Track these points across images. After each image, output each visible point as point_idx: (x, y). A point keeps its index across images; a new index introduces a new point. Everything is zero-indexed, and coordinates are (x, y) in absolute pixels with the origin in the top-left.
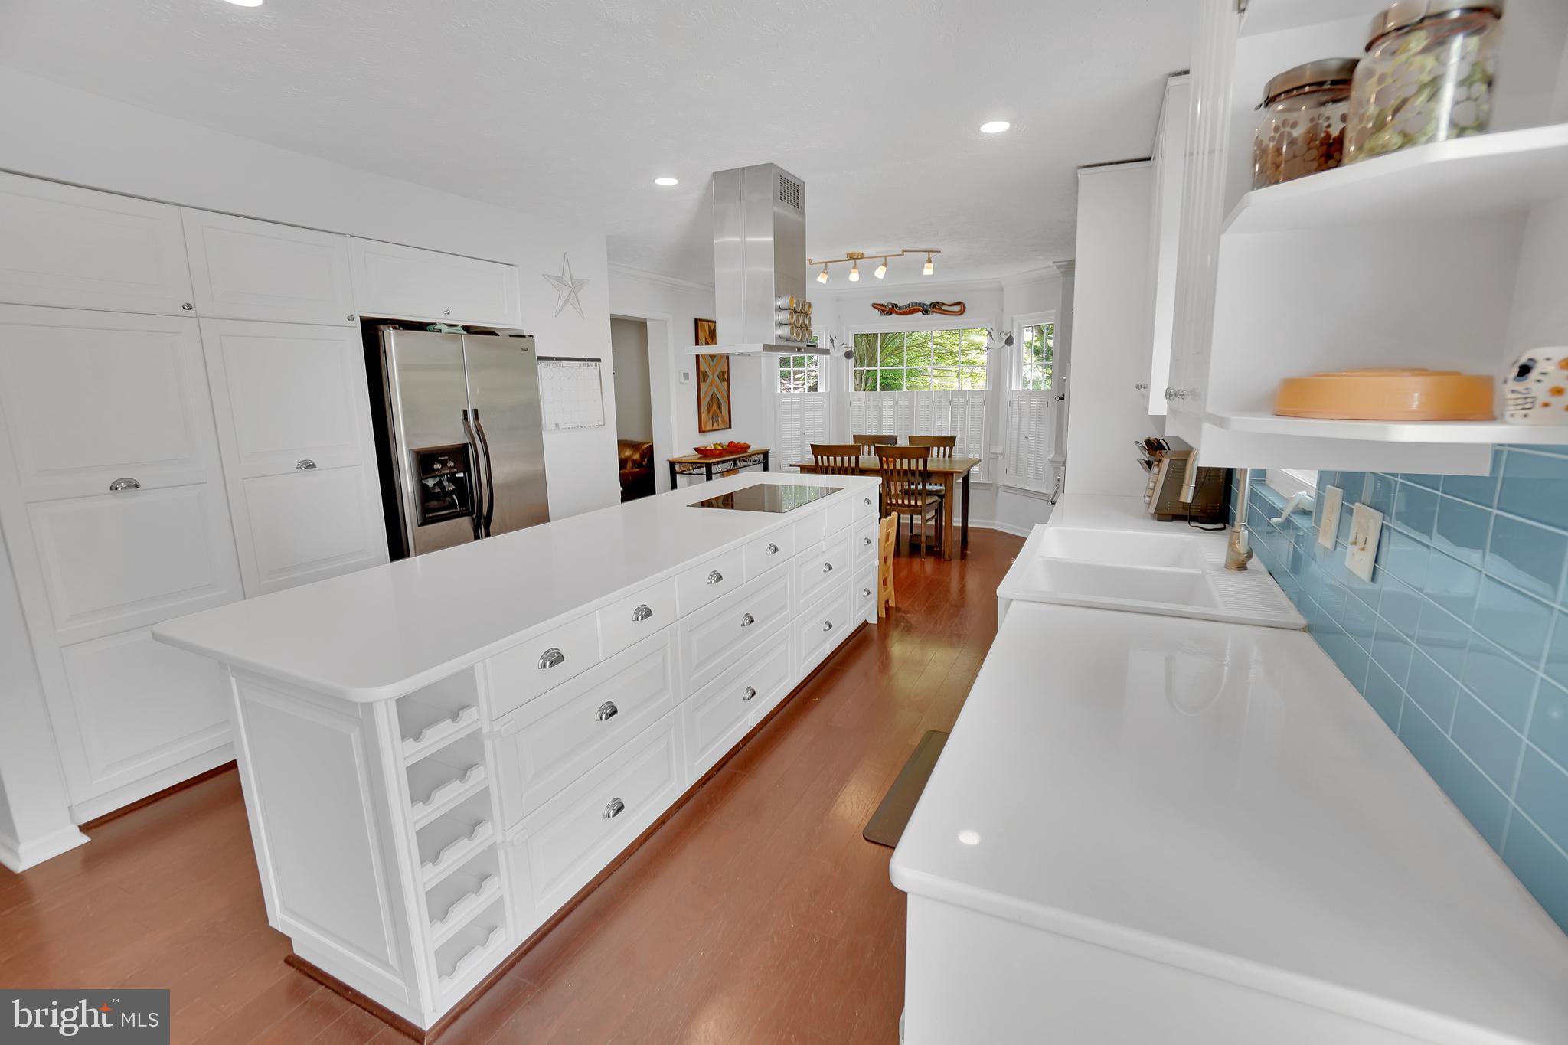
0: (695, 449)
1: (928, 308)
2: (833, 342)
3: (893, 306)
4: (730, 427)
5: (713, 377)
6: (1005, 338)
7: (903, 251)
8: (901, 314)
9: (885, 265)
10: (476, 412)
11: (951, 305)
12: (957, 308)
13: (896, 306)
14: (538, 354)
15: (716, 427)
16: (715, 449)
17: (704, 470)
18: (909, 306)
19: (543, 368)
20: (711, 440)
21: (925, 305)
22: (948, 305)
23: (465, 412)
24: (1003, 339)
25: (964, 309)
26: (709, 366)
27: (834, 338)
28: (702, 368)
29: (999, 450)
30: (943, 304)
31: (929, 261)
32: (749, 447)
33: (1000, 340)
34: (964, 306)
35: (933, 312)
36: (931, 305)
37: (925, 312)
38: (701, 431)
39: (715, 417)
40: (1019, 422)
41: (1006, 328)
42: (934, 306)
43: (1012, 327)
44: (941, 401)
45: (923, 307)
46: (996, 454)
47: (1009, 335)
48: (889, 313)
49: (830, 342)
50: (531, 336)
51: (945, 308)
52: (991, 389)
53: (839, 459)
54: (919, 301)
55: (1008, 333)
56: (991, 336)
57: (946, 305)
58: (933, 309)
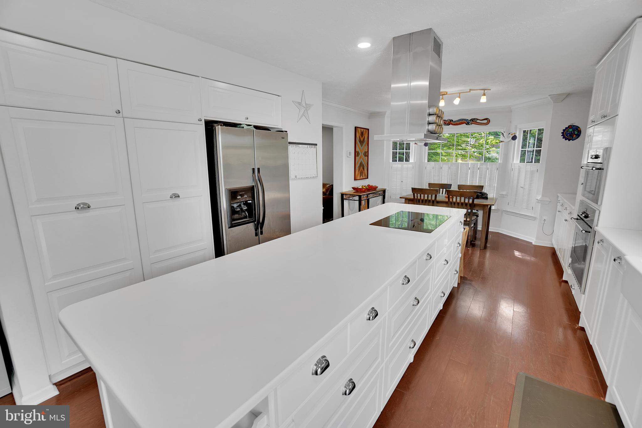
0: (353, 188)
1: (469, 121)
3: (450, 121)
4: (368, 178)
5: (362, 154)
6: (511, 136)
7: (470, 90)
8: (454, 125)
9: (459, 97)
10: (259, 169)
11: (482, 120)
12: (485, 121)
13: (452, 120)
14: (289, 141)
15: (361, 178)
16: (362, 188)
17: (357, 198)
18: (459, 120)
19: (291, 148)
20: (360, 184)
21: (468, 120)
22: (480, 120)
23: (254, 169)
24: (510, 137)
25: (489, 122)
26: (360, 149)
28: (357, 150)
29: (504, 193)
30: (477, 119)
31: (484, 95)
32: (377, 187)
33: (508, 137)
34: (489, 120)
35: (472, 124)
37: (468, 124)
38: (355, 179)
39: (361, 173)
40: (518, 180)
41: (513, 131)
42: (472, 121)
43: (516, 131)
44: (474, 168)
45: (467, 121)
46: (503, 195)
48: (449, 124)
50: (286, 131)
51: (478, 121)
52: (502, 162)
53: (426, 196)
54: (464, 118)
55: (513, 134)
56: (503, 135)
57: (479, 120)
58: (471, 122)
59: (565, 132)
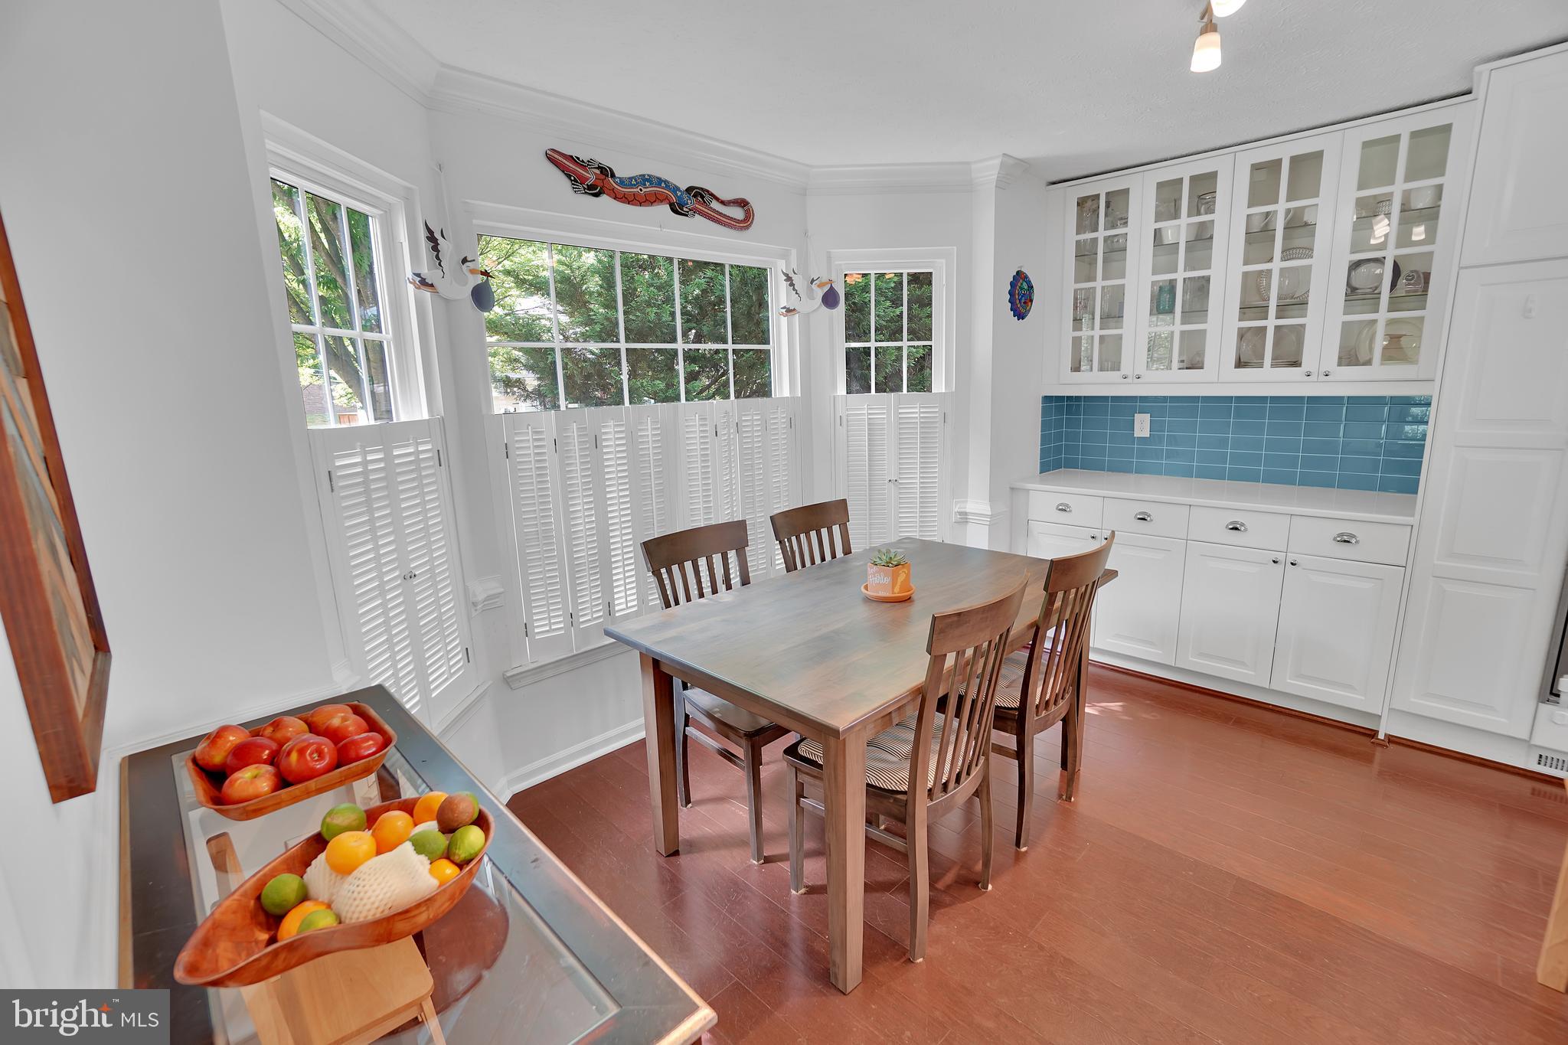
2: (435, 248)
6: (820, 293)
12: (737, 213)
18: (645, 179)
21: (678, 189)
25: (749, 216)
27: (437, 235)
33: (811, 295)
35: (695, 211)
36: (689, 190)
41: (819, 271)
47: (826, 288)
48: (595, 190)
49: (424, 245)
54: (664, 177)
55: (827, 283)
56: (792, 285)
57: (717, 199)
58: (691, 202)
59: (1017, 292)
